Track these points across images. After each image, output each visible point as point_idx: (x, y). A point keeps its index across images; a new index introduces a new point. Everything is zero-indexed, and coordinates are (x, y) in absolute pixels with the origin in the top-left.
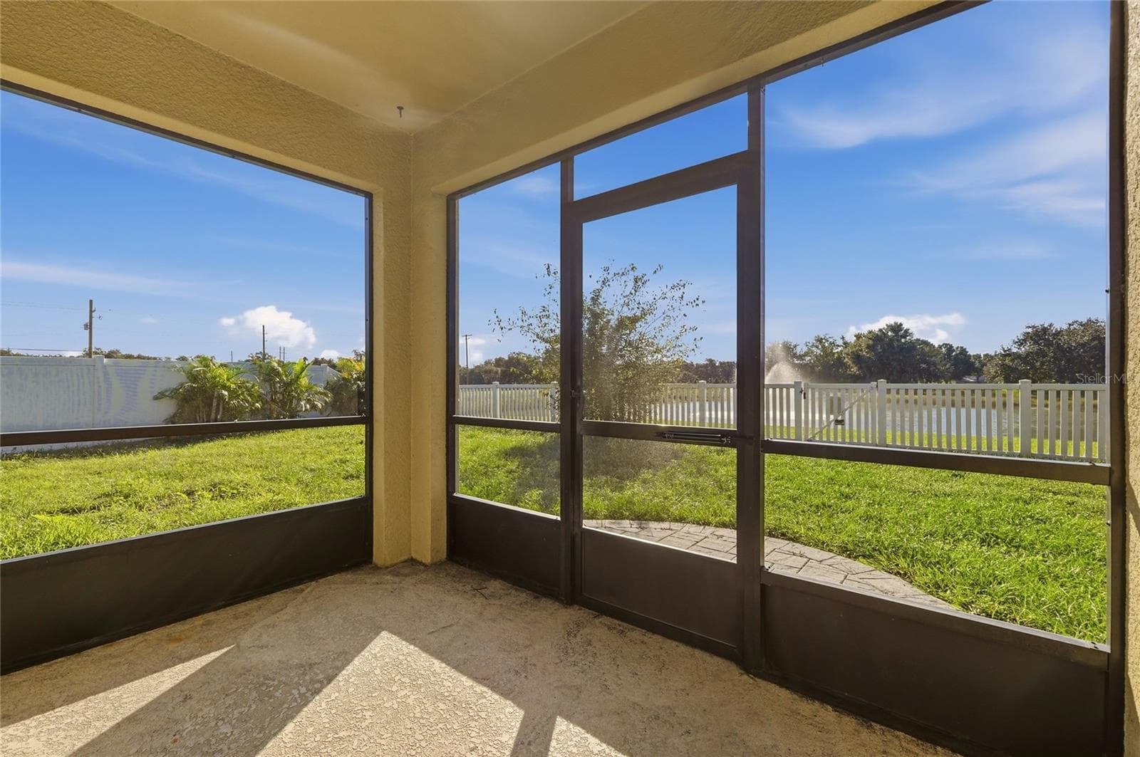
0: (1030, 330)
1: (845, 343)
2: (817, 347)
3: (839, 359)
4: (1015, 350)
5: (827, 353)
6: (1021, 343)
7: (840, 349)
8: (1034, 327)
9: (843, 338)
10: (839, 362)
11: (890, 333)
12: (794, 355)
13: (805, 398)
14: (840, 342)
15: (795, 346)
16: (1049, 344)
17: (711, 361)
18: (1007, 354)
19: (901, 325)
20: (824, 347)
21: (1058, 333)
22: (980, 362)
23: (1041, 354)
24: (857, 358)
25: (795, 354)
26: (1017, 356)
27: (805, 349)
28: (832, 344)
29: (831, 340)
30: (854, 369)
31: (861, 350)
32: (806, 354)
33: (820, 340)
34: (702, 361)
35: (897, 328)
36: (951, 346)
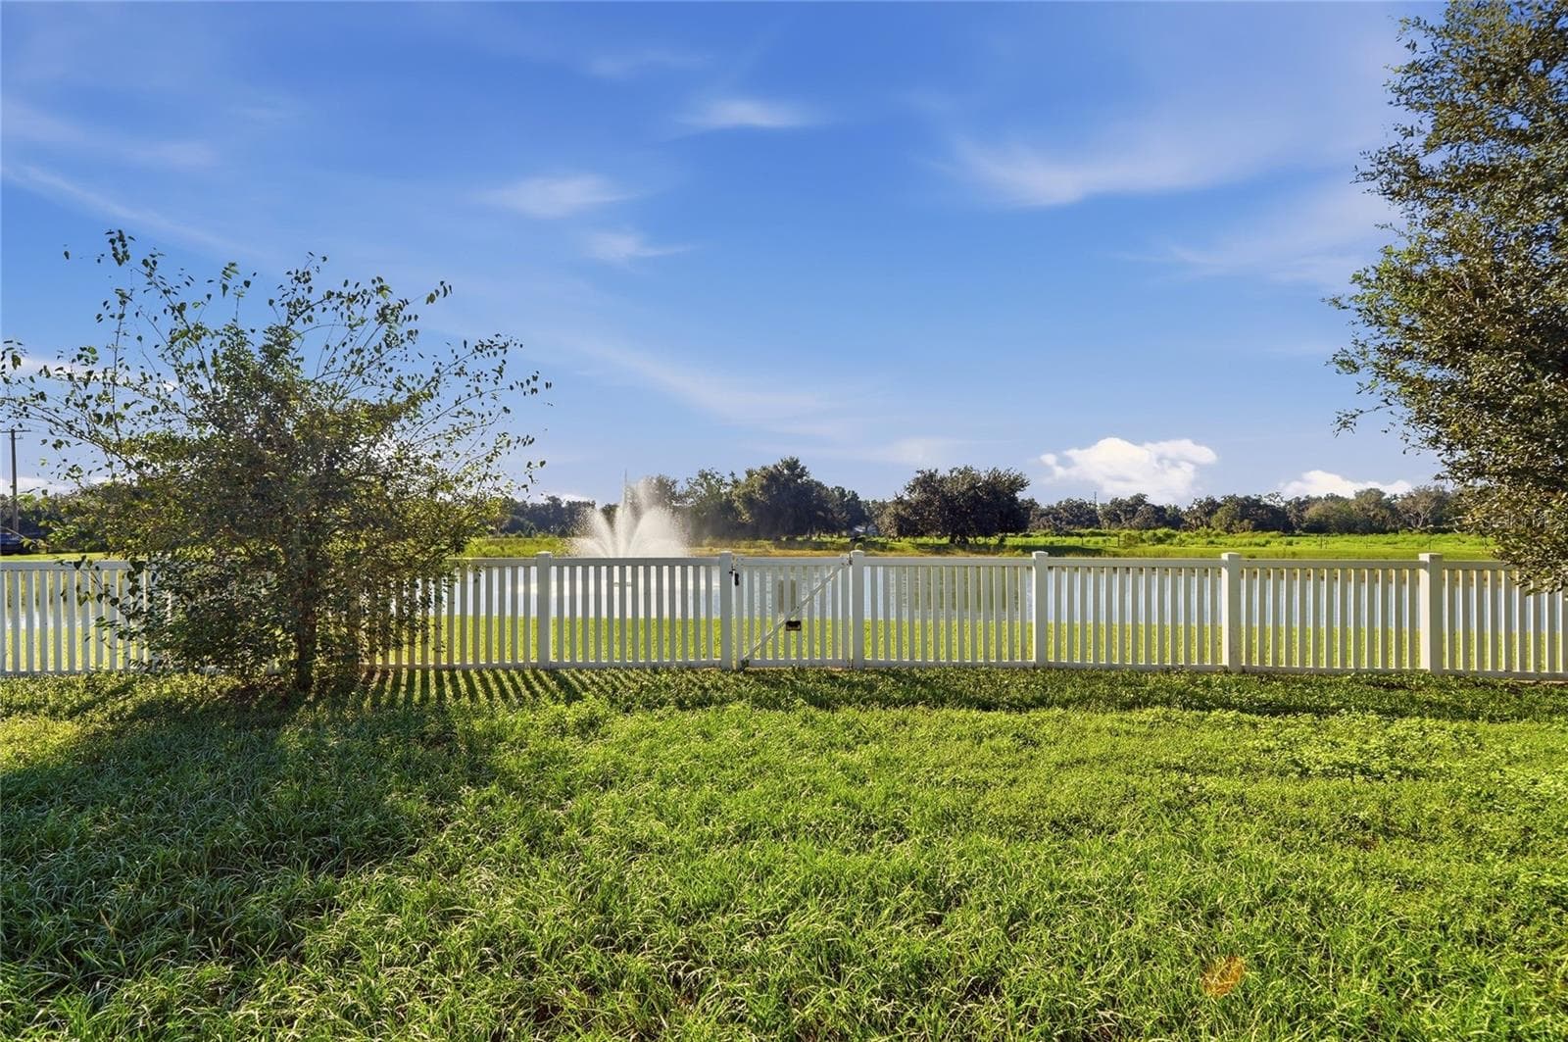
0: (919, 475)
1: (735, 482)
2: (702, 485)
3: (729, 502)
4: (906, 498)
5: (714, 494)
6: (912, 490)
7: (729, 488)
8: (922, 472)
9: (733, 474)
10: (727, 507)
11: (786, 472)
12: (673, 496)
13: (737, 583)
14: (729, 480)
15: (674, 483)
16: (935, 492)
17: (554, 500)
18: (900, 501)
19: (797, 461)
20: (709, 484)
21: (943, 480)
22: (869, 508)
23: (928, 503)
24: (749, 501)
25: (674, 493)
26: (909, 504)
27: (687, 488)
28: (720, 481)
29: (717, 476)
30: (746, 517)
31: (754, 492)
32: (687, 495)
33: (704, 476)
34: (541, 500)
35: (792, 465)
36: (843, 490)
